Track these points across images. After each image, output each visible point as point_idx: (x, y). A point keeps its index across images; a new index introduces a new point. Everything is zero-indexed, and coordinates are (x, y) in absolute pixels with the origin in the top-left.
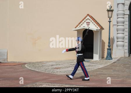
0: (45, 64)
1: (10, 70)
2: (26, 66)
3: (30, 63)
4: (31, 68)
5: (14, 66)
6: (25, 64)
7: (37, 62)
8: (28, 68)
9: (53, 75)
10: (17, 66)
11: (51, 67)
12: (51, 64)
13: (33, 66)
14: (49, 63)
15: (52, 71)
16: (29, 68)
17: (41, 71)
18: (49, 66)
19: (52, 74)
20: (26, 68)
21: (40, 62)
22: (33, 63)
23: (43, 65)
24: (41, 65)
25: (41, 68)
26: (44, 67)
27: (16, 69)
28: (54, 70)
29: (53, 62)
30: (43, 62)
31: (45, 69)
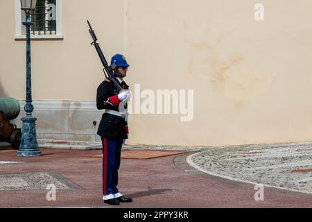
0: (258, 156)
2: (189, 160)
3: (202, 151)
4: (208, 169)
5: (149, 162)
6: (186, 153)
7: (230, 149)
8: (197, 167)
9: (287, 195)
10: (158, 161)
11: (283, 165)
12: (279, 153)
13: (215, 161)
14: (273, 151)
15: (282, 180)
16: (201, 170)
17: (240, 180)
18: (271, 161)
19: (284, 192)
20: (189, 167)
21: (241, 148)
22: (215, 151)
23: (252, 158)
24: (243, 160)
25: (244, 169)
26: (254, 165)
27: (156, 173)
28: (292, 176)
29: (288, 149)
30: (251, 146)
31: (258, 172)
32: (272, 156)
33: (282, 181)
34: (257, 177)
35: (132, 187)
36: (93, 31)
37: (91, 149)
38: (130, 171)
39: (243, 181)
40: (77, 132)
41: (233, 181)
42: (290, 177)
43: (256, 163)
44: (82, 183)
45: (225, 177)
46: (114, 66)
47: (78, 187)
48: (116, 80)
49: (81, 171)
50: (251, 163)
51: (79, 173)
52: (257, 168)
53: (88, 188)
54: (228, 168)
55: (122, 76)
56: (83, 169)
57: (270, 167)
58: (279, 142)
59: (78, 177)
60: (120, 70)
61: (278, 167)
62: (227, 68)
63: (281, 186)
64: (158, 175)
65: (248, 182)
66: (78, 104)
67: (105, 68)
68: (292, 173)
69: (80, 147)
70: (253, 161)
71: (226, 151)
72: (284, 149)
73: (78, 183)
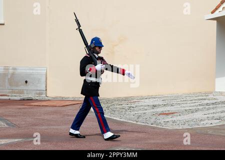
0: (136, 104)
1: (52, 116)
5: (63, 109)
9: (156, 130)
11: (153, 110)
12: (151, 102)
13: (108, 107)
14: (146, 101)
17: (125, 120)
18: (146, 108)
19: (154, 128)
21: (126, 99)
22: (108, 101)
23: (132, 105)
24: (126, 107)
25: (127, 113)
26: (134, 111)
27: (68, 116)
28: (159, 117)
29: (157, 99)
30: (132, 98)
31: (137, 115)
32: (146, 104)
33: (152, 121)
34: (136, 118)
35: (52, 125)
36: (78, 20)
37: (24, 100)
38: (50, 114)
39: (127, 121)
40: (14, 88)
41: (120, 121)
42: (158, 118)
43: (135, 109)
44: (17, 123)
45: (115, 118)
46: (93, 46)
47: (14, 126)
48: (94, 55)
49: (17, 114)
50: (132, 109)
51: (15, 116)
52: (136, 112)
53: (21, 126)
54: (116, 113)
55: (98, 53)
56: (18, 113)
57: (145, 111)
58: (151, 94)
59: (14, 118)
60: (97, 48)
61: (150, 111)
62: (116, 45)
63: (152, 124)
64: (69, 117)
65: (130, 121)
66: (14, 69)
67: (86, 47)
68: (159, 115)
69: (16, 98)
70: (133, 107)
71: (115, 101)
72: (154, 99)
73: (14, 123)
